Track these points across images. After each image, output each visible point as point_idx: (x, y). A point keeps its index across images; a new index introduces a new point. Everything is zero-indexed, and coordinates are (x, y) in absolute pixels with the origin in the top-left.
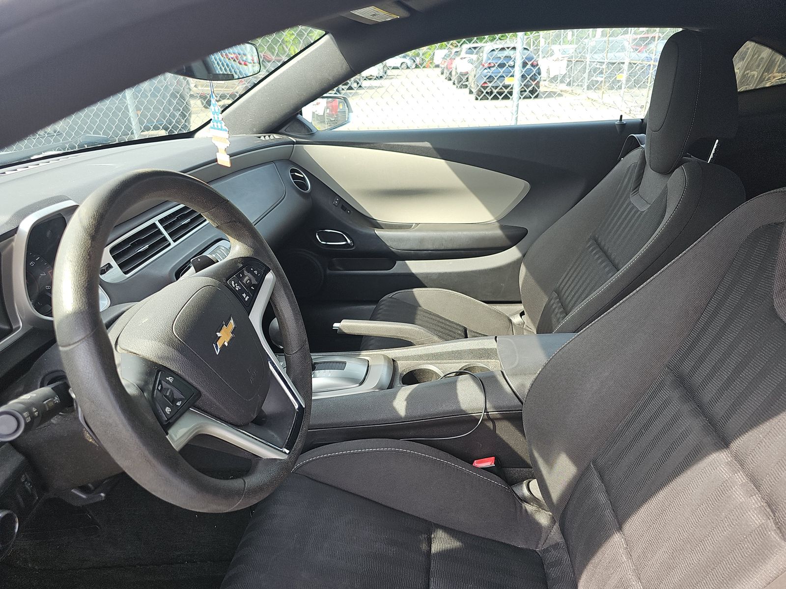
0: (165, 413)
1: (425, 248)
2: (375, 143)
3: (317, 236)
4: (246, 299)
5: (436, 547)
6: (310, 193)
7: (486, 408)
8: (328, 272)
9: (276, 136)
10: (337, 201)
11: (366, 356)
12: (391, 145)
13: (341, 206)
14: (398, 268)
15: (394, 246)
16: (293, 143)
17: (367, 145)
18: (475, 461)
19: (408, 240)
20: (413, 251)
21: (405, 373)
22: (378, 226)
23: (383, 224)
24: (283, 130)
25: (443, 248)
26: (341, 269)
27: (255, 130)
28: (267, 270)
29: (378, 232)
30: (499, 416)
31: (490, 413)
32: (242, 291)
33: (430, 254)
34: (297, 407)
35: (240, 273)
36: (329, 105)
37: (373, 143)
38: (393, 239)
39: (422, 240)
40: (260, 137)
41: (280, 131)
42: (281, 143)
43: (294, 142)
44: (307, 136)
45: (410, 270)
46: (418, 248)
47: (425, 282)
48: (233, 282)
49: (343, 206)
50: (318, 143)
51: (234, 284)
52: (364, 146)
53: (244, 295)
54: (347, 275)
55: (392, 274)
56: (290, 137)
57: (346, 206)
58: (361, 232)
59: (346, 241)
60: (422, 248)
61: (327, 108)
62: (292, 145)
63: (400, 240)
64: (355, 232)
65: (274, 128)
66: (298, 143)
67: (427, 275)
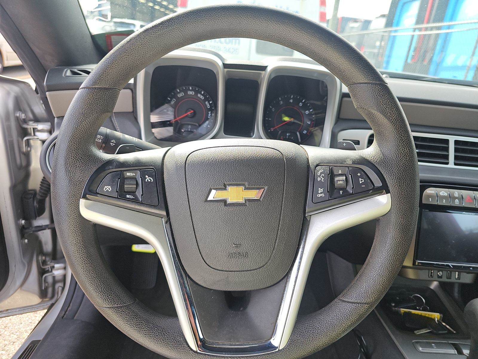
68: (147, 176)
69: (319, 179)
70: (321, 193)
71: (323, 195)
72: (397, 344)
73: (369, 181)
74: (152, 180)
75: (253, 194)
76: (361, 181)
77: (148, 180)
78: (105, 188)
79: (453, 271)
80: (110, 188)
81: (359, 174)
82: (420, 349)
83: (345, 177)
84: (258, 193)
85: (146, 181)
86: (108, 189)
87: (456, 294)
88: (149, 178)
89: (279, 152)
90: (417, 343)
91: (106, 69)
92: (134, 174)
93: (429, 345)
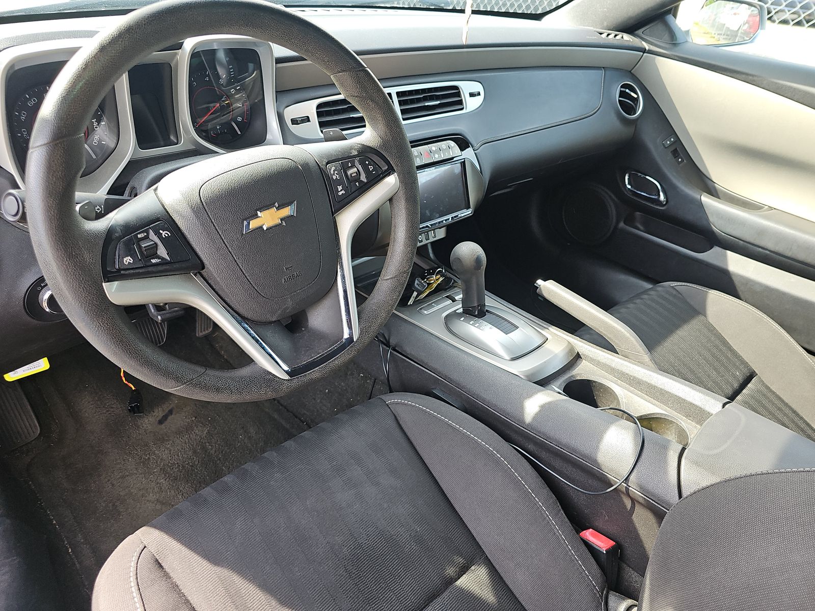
0: (121, 261)
1: (762, 244)
2: (755, 76)
3: (627, 177)
4: (340, 193)
5: (464, 582)
6: (634, 121)
7: (627, 479)
8: (622, 225)
9: (627, 37)
10: (670, 141)
11: (552, 334)
12: (779, 84)
13: (673, 149)
14: (711, 256)
15: (718, 226)
16: (644, 51)
17: (744, 76)
18: (591, 530)
19: (742, 223)
20: (742, 242)
21: (578, 378)
22: (713, 191)
23: (722, 191)
24: (640, 32)
25: (789, 254)
26: (642, 228)
27: (605, 24)
28: (390, 171)
29: (706, 199)
30: (641, 500)
31: (630, 488)
32: (338, 182)
33: (767, 255)
34: (346, 335)
35: (349, 162)
36: (751, 19)
37: (753, 76)
38: (720, 215)
39: (762, 231)
40: (601, 34)
41: (637, 32)
42: (627, 47)
43: (646, 49)
44: (667, 46)
45: (727, 264)
46: (752, 241)
47: (740, 288)
48: (333, 168)
49: (676, 149)
50: (676, 58)
51: (334, 171)
52: (738, 76)
53: (340, 188)
54: (642, 238)
55: (700, 260)
56: (643, 43)
57: (679, 151)
58: (682, 191)
59: (659, 195)
60: (757, 242)
61: (747, 22)
62: (642, 53)
63: (731, 220)
64: (674, 187)
65: (631, 27)
66: (650, 52)
67: (748, 282)
68: (161, 232)
69: (334, 177)
70: (341, 190)
71: (343, 192)
72: (410, 320)
73: (377, 166)
74: (169, 233)
75: (287, 211)
76: (371, 168)
77: (165, 236)
78: (125, 261)
79: (429, 231)
80: (131, 259)
81: (367, 162)
82: (425, 312)
83: (356, 169)
84: (291, 208)
85: (164, 237)
86: (128, 261)
87: (431, 255)
88: (165, 232)
89: (290, 161)
90: (421, 309)
91: (69, 111)
92: (146, 234)
93: (430, 306)
